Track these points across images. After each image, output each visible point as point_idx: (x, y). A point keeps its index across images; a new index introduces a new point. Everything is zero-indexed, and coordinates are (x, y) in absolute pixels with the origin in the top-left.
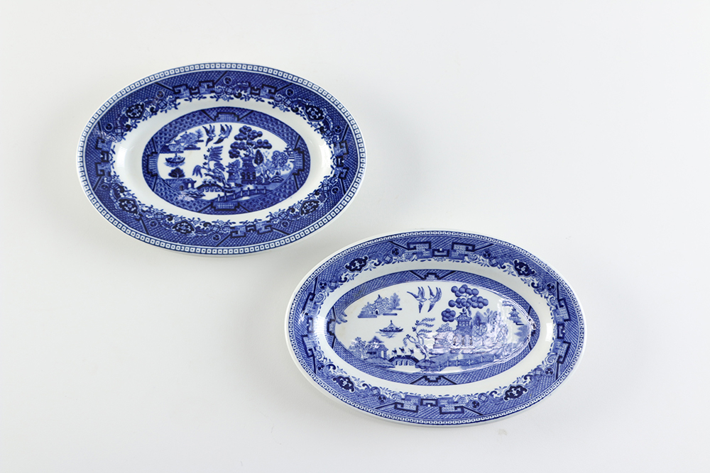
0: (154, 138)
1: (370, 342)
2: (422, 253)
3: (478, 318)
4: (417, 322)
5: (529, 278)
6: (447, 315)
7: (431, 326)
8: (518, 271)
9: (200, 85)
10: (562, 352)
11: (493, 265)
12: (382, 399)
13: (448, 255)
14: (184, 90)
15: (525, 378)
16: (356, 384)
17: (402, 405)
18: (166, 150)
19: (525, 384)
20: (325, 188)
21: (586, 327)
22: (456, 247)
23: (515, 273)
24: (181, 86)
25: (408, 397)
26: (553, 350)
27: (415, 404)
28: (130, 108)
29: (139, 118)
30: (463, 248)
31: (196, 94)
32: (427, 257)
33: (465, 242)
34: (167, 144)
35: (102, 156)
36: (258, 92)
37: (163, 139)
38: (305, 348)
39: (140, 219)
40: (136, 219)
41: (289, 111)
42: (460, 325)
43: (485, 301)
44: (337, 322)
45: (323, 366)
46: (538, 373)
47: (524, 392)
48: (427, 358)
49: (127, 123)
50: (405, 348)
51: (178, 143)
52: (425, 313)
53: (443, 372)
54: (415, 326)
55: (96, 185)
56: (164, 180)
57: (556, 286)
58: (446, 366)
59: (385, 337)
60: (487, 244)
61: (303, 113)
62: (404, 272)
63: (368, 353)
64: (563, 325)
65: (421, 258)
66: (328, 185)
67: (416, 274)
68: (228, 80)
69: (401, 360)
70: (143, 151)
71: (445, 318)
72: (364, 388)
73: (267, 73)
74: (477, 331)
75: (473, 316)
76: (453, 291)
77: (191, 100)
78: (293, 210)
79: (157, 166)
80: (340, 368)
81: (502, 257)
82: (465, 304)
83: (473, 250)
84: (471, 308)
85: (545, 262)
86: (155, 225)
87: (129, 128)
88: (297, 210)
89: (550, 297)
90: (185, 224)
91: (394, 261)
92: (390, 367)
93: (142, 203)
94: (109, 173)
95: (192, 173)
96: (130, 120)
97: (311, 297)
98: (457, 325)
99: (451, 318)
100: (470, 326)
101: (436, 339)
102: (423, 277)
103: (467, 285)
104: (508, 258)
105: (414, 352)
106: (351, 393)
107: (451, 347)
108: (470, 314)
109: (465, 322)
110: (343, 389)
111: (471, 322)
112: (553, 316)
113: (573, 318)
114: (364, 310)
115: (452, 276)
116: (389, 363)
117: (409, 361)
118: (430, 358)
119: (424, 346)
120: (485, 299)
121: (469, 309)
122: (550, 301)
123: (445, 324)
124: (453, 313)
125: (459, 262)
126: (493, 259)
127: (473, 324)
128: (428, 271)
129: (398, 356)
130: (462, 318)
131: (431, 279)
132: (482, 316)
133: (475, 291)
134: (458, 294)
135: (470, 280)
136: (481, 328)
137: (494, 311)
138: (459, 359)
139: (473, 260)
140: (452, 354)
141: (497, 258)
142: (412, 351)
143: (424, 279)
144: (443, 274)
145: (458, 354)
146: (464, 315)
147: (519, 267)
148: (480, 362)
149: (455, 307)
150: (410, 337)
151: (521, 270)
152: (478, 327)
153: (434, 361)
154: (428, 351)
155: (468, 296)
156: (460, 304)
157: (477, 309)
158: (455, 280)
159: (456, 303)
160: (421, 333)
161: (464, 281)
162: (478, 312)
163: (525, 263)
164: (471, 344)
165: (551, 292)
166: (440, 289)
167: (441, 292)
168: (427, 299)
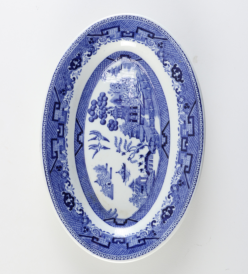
1: (134, 190)
2: (61, 146)
3: (115, 101)
4: (117, 151)
5: (84, 58)
6: (112, 126)
7: (121, 140)
8: (77, 67)
10: (145, 34)
11: (72, 88)
12: (181, 183)
13: (63, 124)
15: (166, 65)
16: (168, 204)
17: (186, 167)
19: (171, 66)
21: (125, 14)
22: (56, 118)
23: (79, 69)
25: (180, 161)
26: (143, 41)
27: (185, 156)
30: (57, 112)
32: (64, 142)
33: (52, 110)
38: (138, 246)
42: (121, 116)
43: (102, 95)
44: (116, 217)
45: (153, 231)
46: (161, 54)
47: (177, 66)
48: (147, 144)
50: (139, 162)
52: (111, 144)
53: (159, 132)
54: (121, 153)
57: (90, 37)
58: (154, 129)
60: (54, 92)
62: (76, 161)
63: (142, 192)
64: (123, 32)
65: (65, 147)
67: (78, 151)
69: (148, 166)
71: (115, 128)
72: (172, 198)
74: (126, 102)
75: (113, 105)
76: (92, 121)
80: (154, 216)
81: (65, 80)
82: (103, 111)
83: (59, 103)
84: (108, 106)
85: (70, 45)
89: (99, 42)
91: (66, 170)
92: (154, 175)
97: (95, 240)
98: (121, 118)
99: (115, 123)
100: (122, 108)
101: (132, 136)
102: (81, 145)
103: (88, 109)
104: (67, 75)
105: (142, 154)
106: (176, 209)
107: (138, 124)
108: (112, 108)
109: (118, 112)
110: (172, 215)
111: (119, 107)
112: (115, 40)
113: (118, 24)
114: (107, 194)
115: (81, 121)
116: (150, 175)
117: (149, 159)
118: (147, 142)
119: (137, 146)
120: (100, 95)
121: (108, 108)
122: (103, 42)
123: (120, 128)
124: (111, 121)
125: (68, 115)
126: (67, 88)
127: (120, 106)
128: (76, 141)
129: (145, 168)
130: (115, 114)
131: (82, 139)
132: (114, 97)
133: (93, 103)
134: (95, 117)
135: (84, 107)
136: (123, 99)
137: (110, 88)
138: (149, 118)
139: (68, 104)
140: (145, 123)
141: (66, 84)
142: (141, 156)
143: (82, 144)
144: (78, 129)
145: (144, 118)
146: (113, 112)
147: (74, 66)
148: (152, 100)
149: (106, 119)
150: (130, 157)
151: (77, 65)
152: (123, 101)
153: (150, 139)
154: (141, 143)
155: (97, 109)
156: (103, 116)
157: (108, 101)
158: (84, 119)
159: (103, 119)
160: (126, 149)
161: (84, 112)
162: (110, 101)
163: (71, 61)
164: (136, 108)
165: (96, 41)
166: (90, 132)
167: (93, 131)
168: (99, 143)
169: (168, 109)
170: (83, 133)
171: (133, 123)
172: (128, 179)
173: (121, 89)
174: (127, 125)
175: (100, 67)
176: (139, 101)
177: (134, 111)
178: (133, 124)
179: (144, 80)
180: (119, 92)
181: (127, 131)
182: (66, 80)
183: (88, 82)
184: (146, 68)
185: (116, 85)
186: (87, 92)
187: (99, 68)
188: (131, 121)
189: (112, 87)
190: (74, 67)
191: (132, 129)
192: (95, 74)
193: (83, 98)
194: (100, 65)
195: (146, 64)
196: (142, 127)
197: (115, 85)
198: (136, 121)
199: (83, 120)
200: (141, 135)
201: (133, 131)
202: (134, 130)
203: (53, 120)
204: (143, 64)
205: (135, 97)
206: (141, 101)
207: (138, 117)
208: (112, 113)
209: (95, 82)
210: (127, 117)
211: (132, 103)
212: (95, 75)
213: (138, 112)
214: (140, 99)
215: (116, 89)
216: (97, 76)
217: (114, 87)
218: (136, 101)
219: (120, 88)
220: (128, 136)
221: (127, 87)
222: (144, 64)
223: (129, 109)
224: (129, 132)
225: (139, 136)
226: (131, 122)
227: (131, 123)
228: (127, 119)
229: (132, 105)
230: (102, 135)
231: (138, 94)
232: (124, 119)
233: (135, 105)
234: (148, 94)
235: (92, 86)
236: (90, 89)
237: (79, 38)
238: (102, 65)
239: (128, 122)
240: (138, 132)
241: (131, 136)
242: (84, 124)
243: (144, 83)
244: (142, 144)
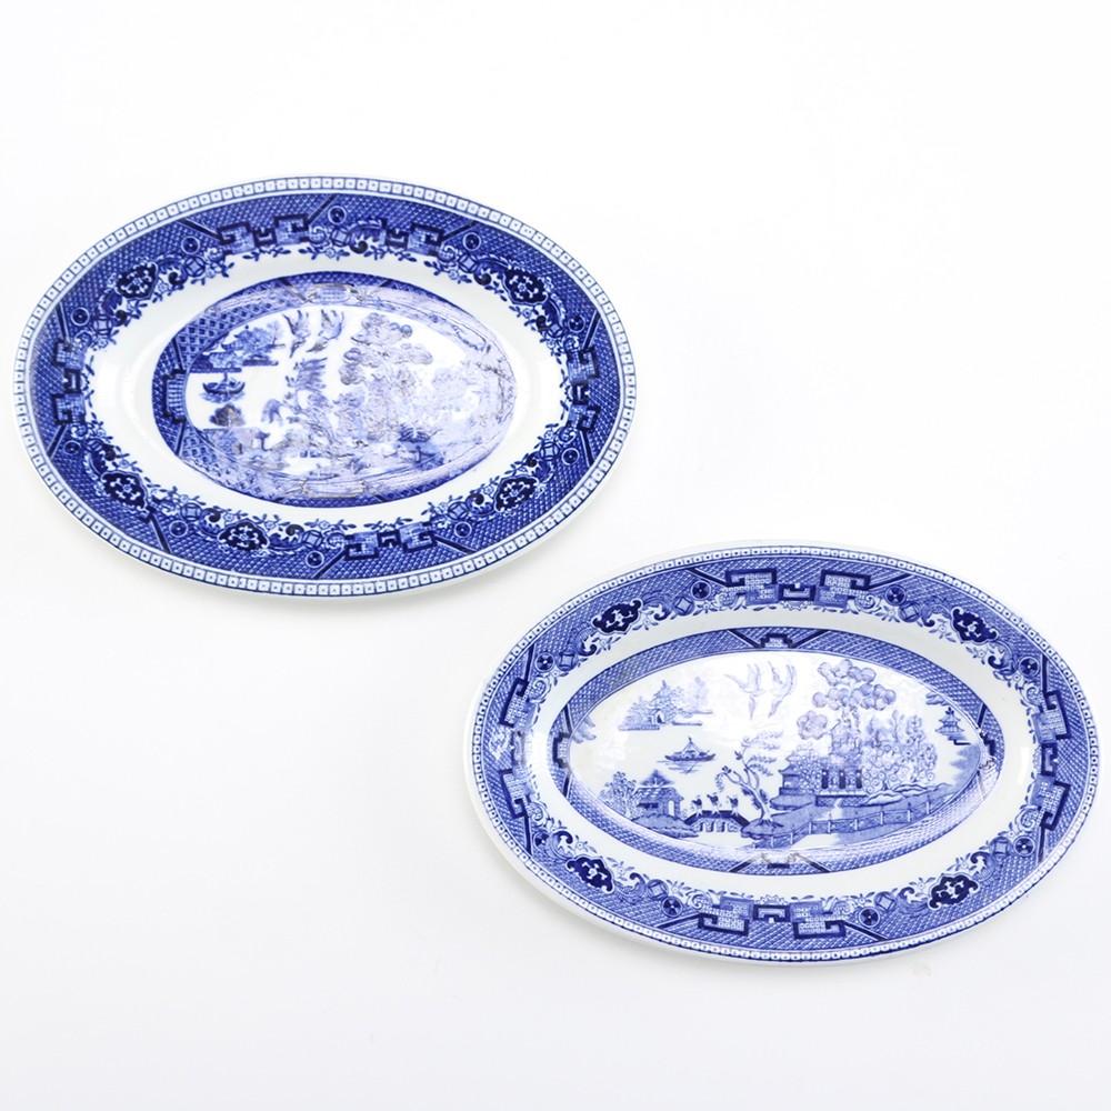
0: (178, 341)
1: (645, 784)
2: (756, 593)
4: (746, 739)
5: (984, 647)
6: (810, 724)
7: (775, 748)
8: (961, 631)
9: (277, 225)
10: (1051, 805)
11: (907, 619)
12: (671, 906)
13: (812, 598)
14: (243, 236)
15: (974, 860)
16: (616, 873)
17: (715, 919)
18: (203, 364)
19: (973, 873)
20: (549, 452)
21: (1102, 752)
22: (829, 580)
23: (955, 635)
24: (234, 226)
25: (726, 903)
26: (1033, 799)
27: (741, 917)
28: (124, 275)
29: (146, 295)
30: (845, 582)
31: (268, 243)
32: (768, 602)
33: (850, 570)
34: (206, 354)
35: (65, 380)
36: (402, 240)
37: (197, 342)
38: (508, 799)
39: (151, 517)
40: (141, 519)
41: (469, 281)
43: (889, 695)
44: (574, 738)
45: (545, 837)
46: (1001, 848)
47: (971, 890)
48: (766, 817)
49: (119, 308)
50: (718, 795)
51: (229, 349)
52: (762, 721)
53: (800, 847)
54: (741, 749)
55: (55, 444)
56: (199, 432)
57: (1040, 664)
58: (805, 834)
59: (678, 772)
60: (895, 575)
61: (501, 287)
62: (717, 632)
63: (640, 805)
64: (1054, 746)
65: (754, 603)
66: (554, 444)
67: (742, 636)
68: (337, 215)
69: (710, 820)
70: (153, 367)
71: (804, 732)
72: (632, 883)
73: (423, 199)
74: (873, 759)
75: (864, 725)
76: (821, 672)
77: (256, 256)
78: (480, 499)
79: (183, 401)
80: (582, 839)
81: (927, 602)
82: (847, 700)
83: (867, 587)
84: (861, 710)
85: (1019, 612)
86: (183, 530)
87: (123, 319)
88: (487, 499)
89: (1027, 687)
90: (246, 529)
91: (697, 609)
92: (687, 836)
93: (154, 482)
94: (82, 416)
95: (259, 415)
96: (124, 300)
97: (519, 687)
98: (830, 745)
99: (818, 730)
100: (858, 748)
101: (786, 777)
102: (759, 643)
103: (851, 659)
104: (940, 605)
105: (739, 803)
106: (606, 895)
107: (817, 792)
108: (857, 721)
109: (848, 739)
110: (589, 885)
111: (860, 740)
112: (1033, 727)
113: (1074, 733)
114: (632, 714)
115: (820, 642)
116: (685, 826)
117: (727, 822)
118: (772, 816)
119: (761, 791)
120: (889, 690)
121: (855, 711)
122: (1028, 695)
123: (804, 745)
124: (823, 719)
125: (835, 611)
126: (907, 607)
127: (863, 743)
128: (768, 631)
129: (704, 812)
130: (840, 732)
131: (775, 646)
132: (883, 726)
133: (867, 673)
134: (832, 679)
135: (858, 650)
136: (880, 752)
137: (907, 716)
138: (833, 819)
139: (866, 608)
140: (820, 808)
141: (917, 604)
142: (735, 802)
143: (760, 645)
144: (799, 636)
145: (832, 806)
146: (846, 724)
147: (964, 624)
148: (879, 825)
149: (827, 707)
150: (730, 771)
151: (966, 630)
152: (874, 751)
153: (780, 822)
154: (768, 801)
155: (854, 684)
157: (873, 712)
158: (827, 649)
159: (828, 700)
160: (753, 763)
161: (844, 651)
162: (875, 717)
163: (977, 616)
164: (859, 786)
165: (1030, 678)
166: (793, 667)
167: (796, 674)
168: (766, 691)
169: (858, 867)
170: (789, 647)
171: (819, 778)
172: (675, 769)
173: (905, 744)
174: (815, 764)
175: (960, 688)
176: (875, 791)
177: (852, 780)
178: (816, 777)
179: (930, 804)
180: (899, 740)
181: (797, 762)
182: (927, 604)
183: (921, 659)
185: (916, 732)
186: (895, 656)
187: (958, 685)
188: (825, 774)
189: (910, 722)
191: (803, 775)
192: (942, 676)
193: (880, 647)
194: (966, 688)
196: (809, 801)
197: (916, 729)
198: (825, 786)
199: (822, 649)
200: (788, 800)
202: (801, 780)
205: (886, 782)
206: (876, 797)
207: (835, 791)
208: (843, 724)
209: (921, 676)
210: (834, 762)
211: (870, 774)
212: (940, 676)
213: (847, 791)
214: (881, 794)
215: (905, 731)
216: (937, 682)
217: (911, 728)
218: (877, 785)
219: (908, 741)
220: (784, 765)
221: (913, 761)
223: (855, 767)
224: (795, 769)
225: (786, 795)
227: (819, 773)
228: (829, 762)
229: (865, 775)
230: (786, 697)
231: (895, 789)
232: (830, 754)
233: (866, 781)
234: (895, 815)
235: (910, 668)
236: (903, 665)
237: (1037, 634)
238: (967, 694)
239: (821, 764)
240: (796, 791)
241: (785, 772)
242: (812, 650)
243: (925, 803)
244: (766, 803)
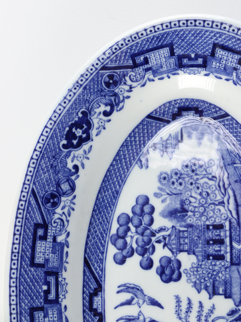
3: (172, 214)
5: (95, 121)
6: (167, 272)
7: (190, 303)
8: (82, 141)
10: (232, 59)
11: (73, 188)
13: (55, 273)
21: (183, 16)
22: (39, 260)
23: (86, 147)
26: (228, 74)
30: (41, 246)
32: (60, 313)
33: (30, 242)
42: (186, 248)
43: (141, 201)
52: (167, 314)
57: (108, 72)
60: (33, 202)
64: (180, 58)
71: (175, 276)
75: (168, 223)
76: (122, 262)
81: (56, 173)
82: (146, 239)
83: (45, 226)
84: (155, 227)
85: (63, 92)
89: (129, 82)
98: (186, 253)
99: (173, 265)
100: (188, 228)
101: (214, 292)
102: (98, 318)
103: (110, 235)
104: (59, 161)
107: (228, 264)
108: (165, 229)
109: (180, 238)
111: (181, 226)
112: (165, 76)
113: (168, 40)
115: (95, 263)
119: (228, 315)
120: (137, 201)
121: (156, 231)
122: (137, 81)
123: (187, 276)
124: (164, 261)
125: (67, 252)
126: (62, 189)
127: (183, 224)
128: (87, 310)
130: (174, 244)
131: (100, 303)
132: (168, 206)
133: (122, 221)
134: (128, 252)
135: (101, 230)
136: (191, 208)
137: (159, 185)
139: (64, 226)
141: (58, 181)
143: (101, 317)
144: (91, 282)
145: (240, 251)
146: (167, 239)
147: (75, 139)
149: (153, 257)
151: (81, 137)
152: (190, 214)
154: (237, 308)
155: (132, 233)
156: (147, 249)
157: (156, 215)
158: (102, 257)
159: (146, 256)
161: (103, 242)
162: (160, 213)
163: (67, 129)
164: (220, 227)
165: (121, 80)
166: (119, 287)
167: (125, 284)
168: (140, 312)
170: (101, 291)
171: (216, 263)
173: (183, 187)
174: (203, 266)
175: (133, 139)
176: (225, 212)
177: (216, 234)
178: (215, 265)
179: (235, 163)
180: (180, 192)
181: (201, 282)
182: (59, 172)
183: (108, 174)
184: (238, 134)
185: (172, 177)
186: (106, 197)
187: (130, 141)
188: (211, 258)
189: (164, 183)
190: (75, 142)
191: (213, 277)
192: (123, 155)
193: (99, 210)
194: (133, 133)
195: (238, 126)
196: (236, 271)
197: (170, 177)
198: (222, 258)
199: (102, 261)
200: (236, 290)
201: (217, 281)
202: (217, 278)
203: (33, 264)
204: (231, 126)
205: (217, 203)
206: (230, 212)
207: (226, 248)
208: (167, 242)
209: (124, 173)
210: (201, 249)
211: (211, 217)
212: (123, 157)
213: (226, 237)
214: (228, 207)
215: (171, 186)
216: (128, 159)
217: (168, 181)
218: (220, 211)
219: (181, 184)
220: (204, 295)
221: (197, 179)
222: (234, 125)
223: (204, 231)
224: (208, 284)
225: (231, 292)
226: (210, 261)
227: (211, 263)
228: (201, 254)
229: (211, 222)
230: (145, 293)
231: (223, 194)
232: (194, 254)
233: (217, 221)
235: (117, 183)
236: (114, 189)
237: (82, 76)
238: (138, 132)
239: (203, 261)
240: (227, 283)
241: (211, 293)
242: (103, 270)
243: (235, 168)
244: (239, 310)
